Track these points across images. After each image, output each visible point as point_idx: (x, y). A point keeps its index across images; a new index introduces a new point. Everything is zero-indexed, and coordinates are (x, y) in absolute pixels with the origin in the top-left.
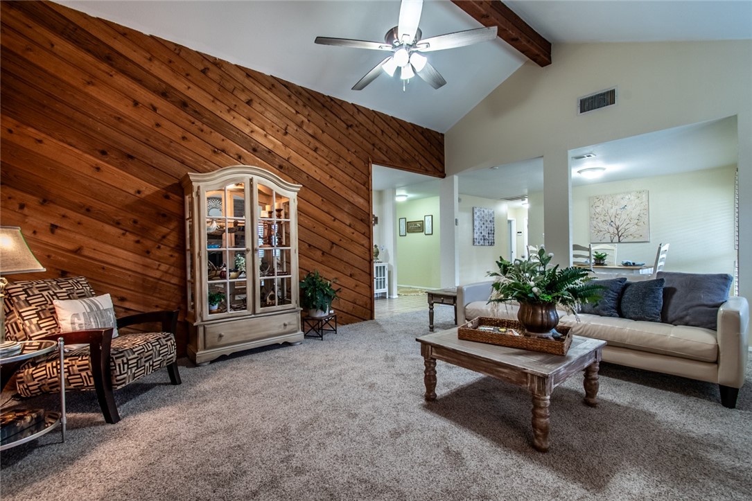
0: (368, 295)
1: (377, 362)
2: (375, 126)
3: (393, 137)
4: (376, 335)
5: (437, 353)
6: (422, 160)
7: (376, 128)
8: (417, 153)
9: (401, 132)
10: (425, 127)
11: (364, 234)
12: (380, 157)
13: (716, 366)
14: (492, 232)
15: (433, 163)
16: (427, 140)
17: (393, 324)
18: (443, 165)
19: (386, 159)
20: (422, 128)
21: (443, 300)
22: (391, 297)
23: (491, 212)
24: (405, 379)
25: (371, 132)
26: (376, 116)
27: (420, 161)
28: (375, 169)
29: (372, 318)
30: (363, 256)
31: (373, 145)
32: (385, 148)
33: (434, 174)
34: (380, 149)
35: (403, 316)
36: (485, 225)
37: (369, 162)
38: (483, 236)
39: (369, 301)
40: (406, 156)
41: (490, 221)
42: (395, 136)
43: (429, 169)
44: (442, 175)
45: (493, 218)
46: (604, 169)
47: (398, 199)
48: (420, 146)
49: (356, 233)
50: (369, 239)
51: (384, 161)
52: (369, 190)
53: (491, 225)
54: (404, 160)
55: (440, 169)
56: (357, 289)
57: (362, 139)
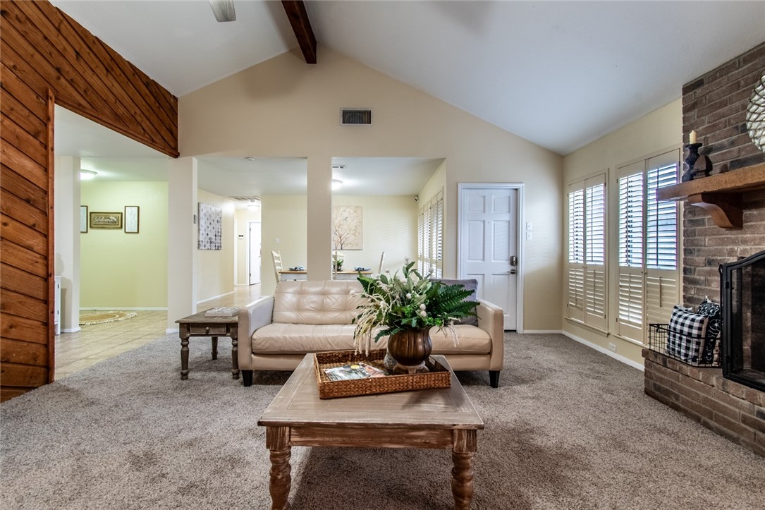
0: (42, 339)
1: (119, 478)
2: (60, 37)
3: (98, 71)
4: (79, 415)
5: (301, 436)
6: (146, 124)
7: (64, 42)
8: (138, 112)
9: (112, 69)
10: (151, 78)
11: (32, 227)
12: (71, 95)
13: (489, 356)
14: (218, 235)
15: (162, 133)
16: (154, 97)
17: (102, 382)
18: (177, 140)
19: (84, 103)
20: (147, 77)
21: (208, 331)
22: (66, 330)
23: (218, 210)
24: (204, 494)
25: (53, 46)
26: (65, 22)
27: (143, 125)
28: (60, 114)
29: (48, 379)
30: (30, 268)
31: (58, 70)
32: (82, 85)
33: (163, 150)
34: (71, 82)
35: (113, 362)
36: (212, 226)
37: (47, 97)
38: (210, 239)
39: (42, 350)
40: (121, 110)
41: (218, 221)
42: (101, 71)
43: (157, 141)
44: (175, 154)
45: (220, 218)
46: (341, 182)
47: (84, 177)
48: (144, 102)
49: (12, 224)
50: (46, 236)
51: (80, 105)
52: (47, 147)
53: (217, 226)
54: (116, 114)
55: (172, 144)
56: (14, 333)
57: (31, 50)
